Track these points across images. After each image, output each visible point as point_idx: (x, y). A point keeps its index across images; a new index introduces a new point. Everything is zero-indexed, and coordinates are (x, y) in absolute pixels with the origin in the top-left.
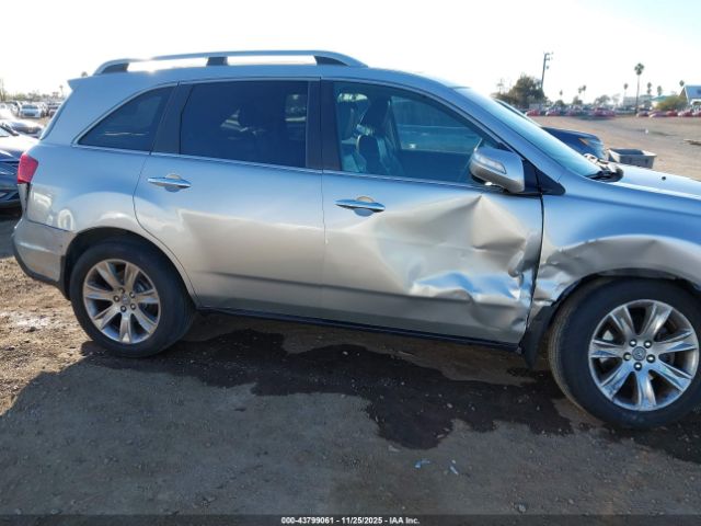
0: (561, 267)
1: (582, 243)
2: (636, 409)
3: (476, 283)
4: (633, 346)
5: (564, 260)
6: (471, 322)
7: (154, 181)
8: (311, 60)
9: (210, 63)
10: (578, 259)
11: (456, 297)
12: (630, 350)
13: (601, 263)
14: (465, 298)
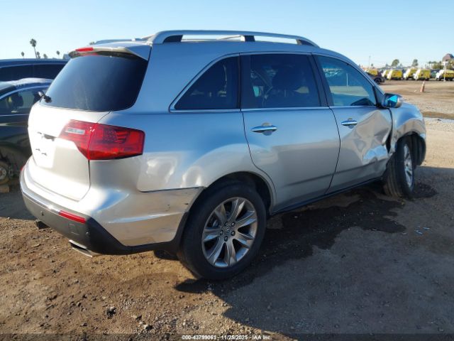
8: (294, 42)
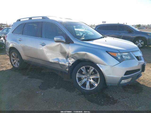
0: (72, 58)
1: (75, 53)
2: (85, 89)
3: (60, 60)
4: (87, 76)
5: (72, 56)
6: (60, 68)
7: (19, 40)
8: (41, 18)
9: (29, 19)
10: (75, 56)
11: (57, 62)
12: (86, 76)
13: (79, 57)
14: (58, 63)
